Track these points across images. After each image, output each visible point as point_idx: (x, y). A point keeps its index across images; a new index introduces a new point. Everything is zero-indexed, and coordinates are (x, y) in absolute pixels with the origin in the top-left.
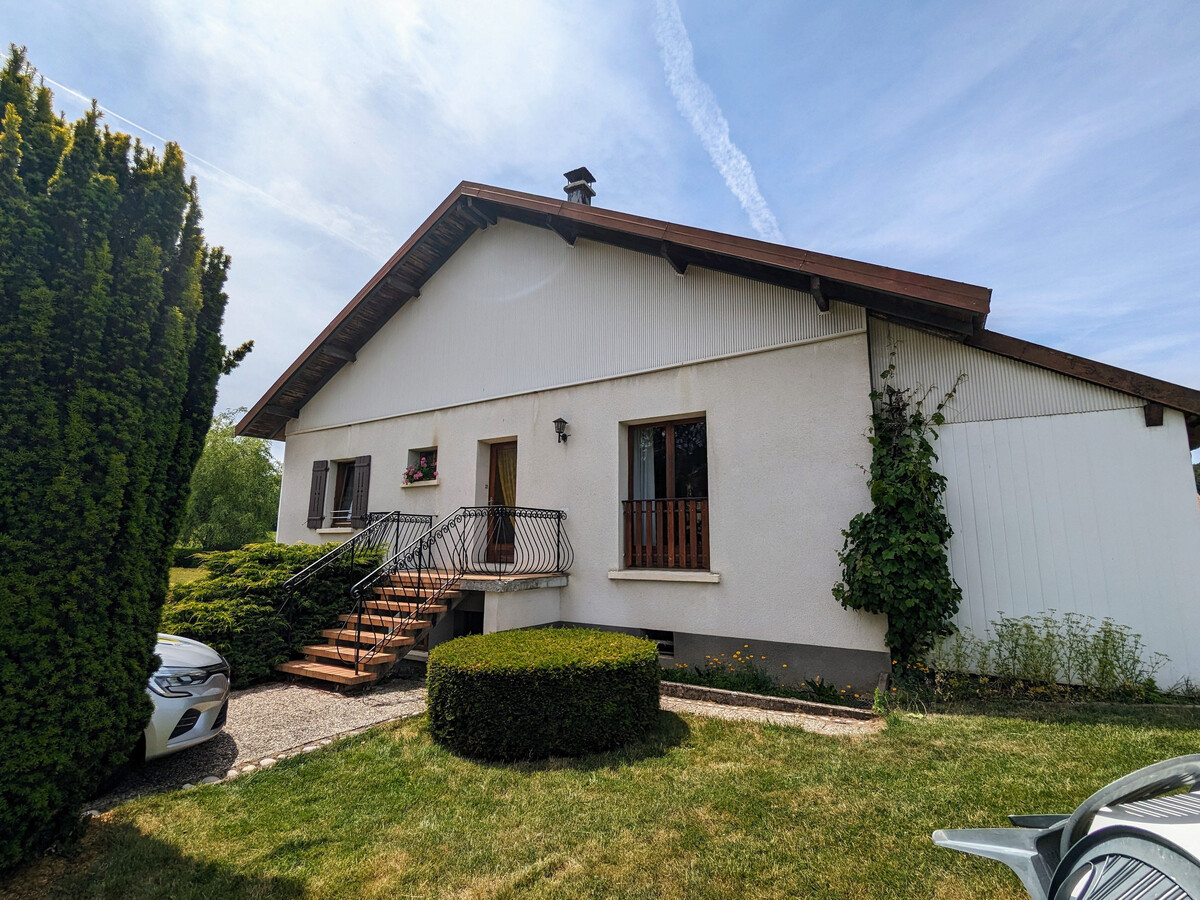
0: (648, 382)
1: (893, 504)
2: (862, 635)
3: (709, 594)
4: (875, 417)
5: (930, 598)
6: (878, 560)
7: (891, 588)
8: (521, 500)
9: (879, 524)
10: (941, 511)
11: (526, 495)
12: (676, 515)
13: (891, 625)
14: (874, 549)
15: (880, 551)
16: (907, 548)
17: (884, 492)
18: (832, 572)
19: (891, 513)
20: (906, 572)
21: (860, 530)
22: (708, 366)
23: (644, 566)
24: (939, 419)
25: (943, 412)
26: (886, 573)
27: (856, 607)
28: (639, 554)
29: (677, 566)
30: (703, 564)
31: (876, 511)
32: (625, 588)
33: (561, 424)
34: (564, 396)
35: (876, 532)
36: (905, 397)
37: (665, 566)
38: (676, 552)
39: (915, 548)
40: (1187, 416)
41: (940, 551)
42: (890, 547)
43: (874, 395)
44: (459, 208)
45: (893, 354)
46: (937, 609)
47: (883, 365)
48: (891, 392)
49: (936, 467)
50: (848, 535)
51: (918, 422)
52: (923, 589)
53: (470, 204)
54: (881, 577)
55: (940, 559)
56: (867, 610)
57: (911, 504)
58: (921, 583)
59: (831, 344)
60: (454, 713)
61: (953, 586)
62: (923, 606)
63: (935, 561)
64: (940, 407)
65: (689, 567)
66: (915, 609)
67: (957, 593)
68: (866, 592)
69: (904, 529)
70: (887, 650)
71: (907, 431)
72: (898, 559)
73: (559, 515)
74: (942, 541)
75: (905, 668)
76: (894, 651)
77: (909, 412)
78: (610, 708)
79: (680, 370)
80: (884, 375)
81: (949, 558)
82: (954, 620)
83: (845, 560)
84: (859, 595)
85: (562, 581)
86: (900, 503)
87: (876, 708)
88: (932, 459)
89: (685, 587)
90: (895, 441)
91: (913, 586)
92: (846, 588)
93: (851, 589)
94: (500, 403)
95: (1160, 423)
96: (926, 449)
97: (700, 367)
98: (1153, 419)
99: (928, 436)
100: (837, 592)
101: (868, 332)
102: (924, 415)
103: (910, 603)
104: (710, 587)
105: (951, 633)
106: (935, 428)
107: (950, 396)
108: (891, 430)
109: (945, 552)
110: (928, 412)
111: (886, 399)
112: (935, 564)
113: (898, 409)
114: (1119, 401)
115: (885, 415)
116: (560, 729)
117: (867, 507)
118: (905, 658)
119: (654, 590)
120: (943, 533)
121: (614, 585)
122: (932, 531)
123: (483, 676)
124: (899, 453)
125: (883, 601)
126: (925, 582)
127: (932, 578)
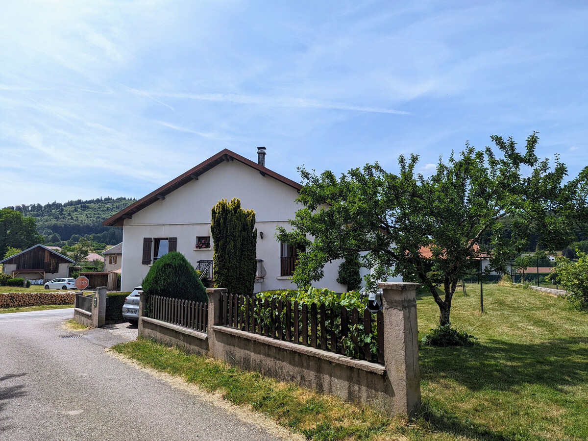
5: (356, 280)
6: (346, 272)
7: (348, 279)
9: (347, 265)
10: (359, 262)
13: (348, 287)
15: (346, 270)
17: (348, 258)
18: (337, 276)
19: (349, 262)
20: (351, 275)
21: (343, 266)
23: (287, 275)
27: (341, 283)
28: (285, 272)
31: (346, 261)
32: (282, 281)
33: (261, 234)
34: (261, 225)
35: (346, 267)
39: (353, 270)
42: (348, 270)
44: (224, 157)
50: (340, 267)
53: (228, 157)
54: (347, 276)
56: (343, 284)
57: (353, 260)
61: (360, 278)
62: (355, 282)
66: (353, 283)
68: (343, 280)
69: (351, 266)
72: (350, 272)
73: (261, 261)
74: (359, 268)
81: (360, 272)
82: (360, 285)
83: (339, 273)
85: (262, 280)
86: (351, 260)
91: (353, 278)
92: (339, 279)
100: (337, 280)
103: (352, 281)
112: (357, 274)
120: (359, 266)
121: (278, 280)
122: (357, 266)
125: (347, 281)
126: (355, 277)
127: (357, 276)
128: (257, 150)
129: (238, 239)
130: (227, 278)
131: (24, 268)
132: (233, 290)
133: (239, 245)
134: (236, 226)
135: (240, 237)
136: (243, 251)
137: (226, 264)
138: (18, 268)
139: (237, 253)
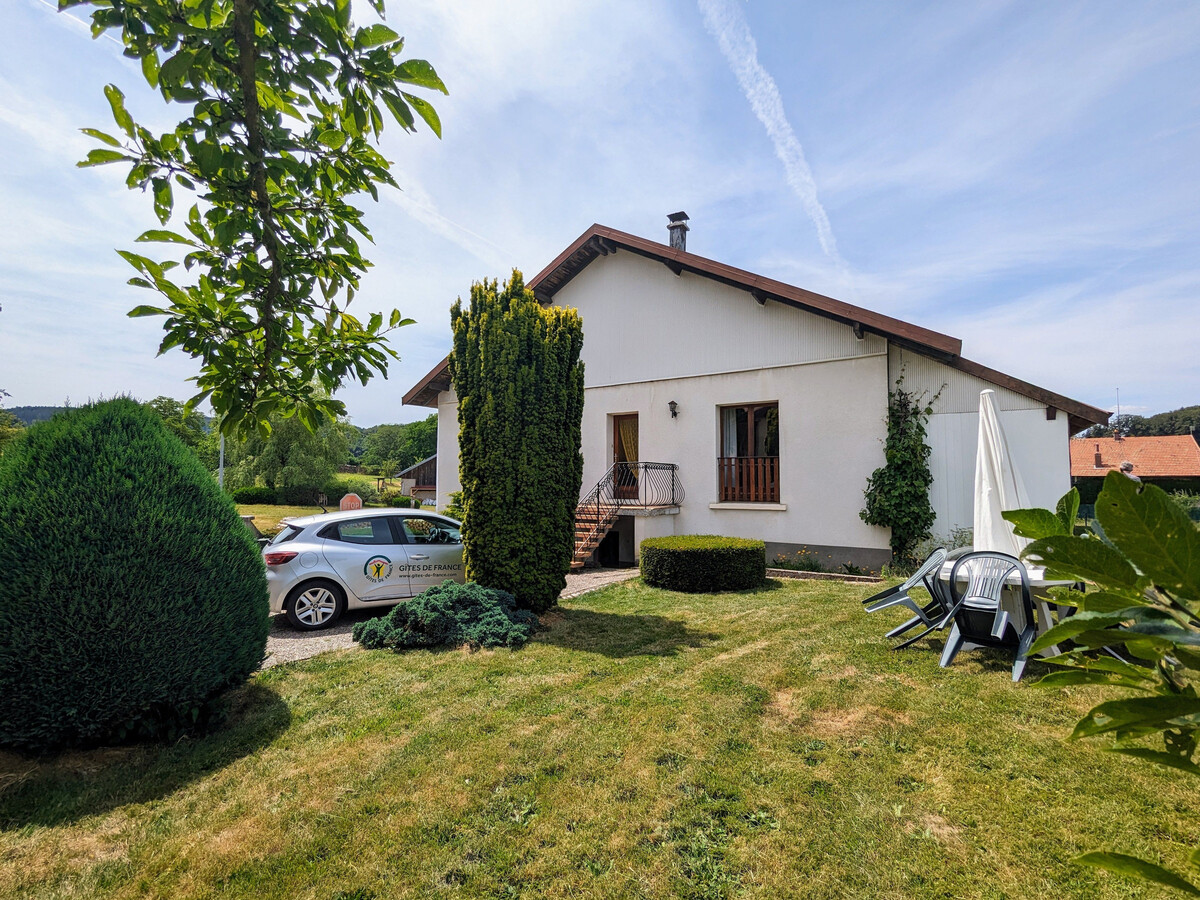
0: (736, 378)
1: (900, 463)
2: (877, 540)
3: (779, 517)
4: (890, 409)
5: (917, 517)
6: (888, 496)
7: (895, 512)
8: (643, 457)
9: (890, 475)
10: (927, 468)
11: (645, 454)
12: (756, 468)
13: (893, 533)
14: (886, 489)
15: (890, 490)
16: (905, 489)
17: (895, 456)
18: (862, 504)
19: (898, 468)
20: (904, 502)
21: (879, 478)
22: (781, 370)
23: (733, 500)
24: (929, 411)
25: (932, 407)
26: (893, 503)
27: (874, 523)
28: (730, 492)
29: (757, 500)
30: (775, 499)
31: (888, 467)
32: (721, 515)
33: (673, 405)
34: (675, 385)
35: (888, 480)
36: (909, 397)
37: (748, 500)
38: (756, 491)
39: (910, 489)
40: (1069, 415)
41: (924, 491)
42: (895, 488)
43: (891, 395)
44: (592, 243)
45: (903, 370)
46: (921, 523)
47: (895, 377)
48: (901, 394)
49: (926, 441)
50: (870, 481)
51: (916, 412)
52: (913, 512)
53: (601, 242)
54: (889, 505)
55: (924, 495)
56: (880, 525)
57: (910, 463)
58: (912, 509)
59: (864, 360)
60: (669, 571)
61: (931, 511)
62: (913, 522)
63: (921, 497)
64: (930, 403)
65: (765, 500)
66: (908, 524)
67: (933, 515)
68: (880, 514)
69: (904, 478)
70: (890, 548)
71: (909, 419)
72: (900, 495)
73: (673, 467)
74: (927, 485)
75: (900, 558)
76: (894, 549)
77: (912, 406)
78: (749, 569)
79: (761, 372)
80: (898, 382)
81: (929, 495)
82: (930, 530)
83: (868, 496)
84: (876, 516)
85: (675, 511)
86: (904, 462)
87: (882, 576)
88: (924, 436)
89: (763, 513)
90: (902, 425)
91: (907, 511)
92: (868, 512)
93: (871, 512)
94: (622, 388)
95: (1054, 419)
96: (921, 429)
97: (775, 370)
98: (1051, 416)
99: (922, 422)
100: (862, 515)
101: (888, 354)
102: (920, 408)
103: (905, 520)
104: (780, 513)
105: (928, 538)
106: (927, 416)
107: (937, 397)
108: (899, 417)
109: (928, 491)
110: (923, 406)
111: (897, 398)
112: (921, 499)
113: (904, 404)
114: (1034, 404)
115: (896, 407)
116: (725, 577)
117: (883, 464)
118: (900, 552)
119: (742, 514)
120: (927, 480)
121: (713, 512)
122: (921, 479)
123: (686, 553)
124: (903, 432)
125: (890, 519)
126: (915, 508)
127: (919, 506)
128: (668, 222)
129: (507, 388)
130: (481, 505)
131: (424, 484)
132: (496, 539)
133: (510, 405)
134: (502, 348)
135: (515, 380)
136: (524, 424)
137: (477, 462)
138: (417, 483)
139: (507, 428)
